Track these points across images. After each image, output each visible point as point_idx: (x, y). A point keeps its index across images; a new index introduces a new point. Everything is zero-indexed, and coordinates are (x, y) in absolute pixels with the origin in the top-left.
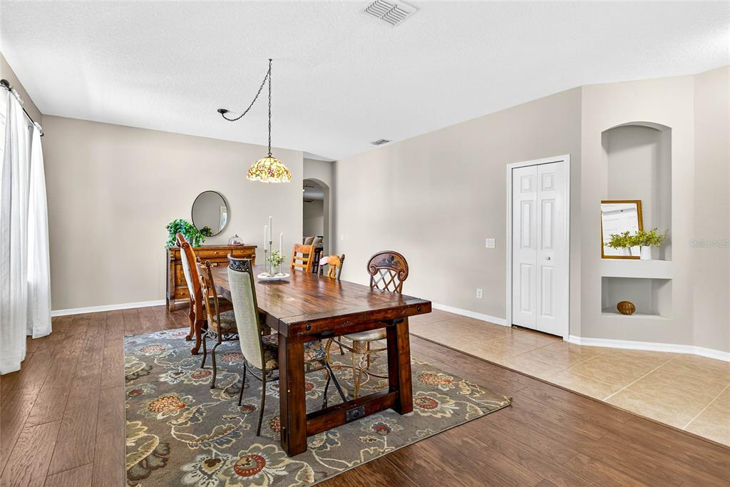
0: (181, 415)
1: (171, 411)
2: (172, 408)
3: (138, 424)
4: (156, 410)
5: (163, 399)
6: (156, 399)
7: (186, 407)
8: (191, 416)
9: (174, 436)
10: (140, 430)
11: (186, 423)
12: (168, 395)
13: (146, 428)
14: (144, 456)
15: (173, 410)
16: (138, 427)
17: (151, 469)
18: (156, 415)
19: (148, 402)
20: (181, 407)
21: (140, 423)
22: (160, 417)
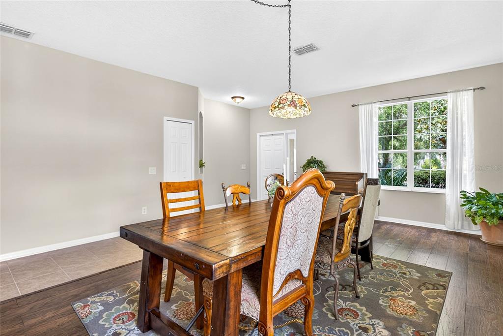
0: (398, 296)
1: (403, 302)
2: (400, 303)
3: (431, 307)
4: (412, 308)
5: (401, 313)
6: (407, 317)
7: (391, 298)
8: (393, 292)
9: (412, 289)
10: (430, 303)
11: (400, 290)
12: (394, 314)
13: (426, 302)
14: (434, 291)
15: (401, 301)
16: (431, 305)
17: (434, 285)
18: (415, 305)
19: (414, 318)
20: (394, 300)
21: (429, 307)
22: (413, 303)
